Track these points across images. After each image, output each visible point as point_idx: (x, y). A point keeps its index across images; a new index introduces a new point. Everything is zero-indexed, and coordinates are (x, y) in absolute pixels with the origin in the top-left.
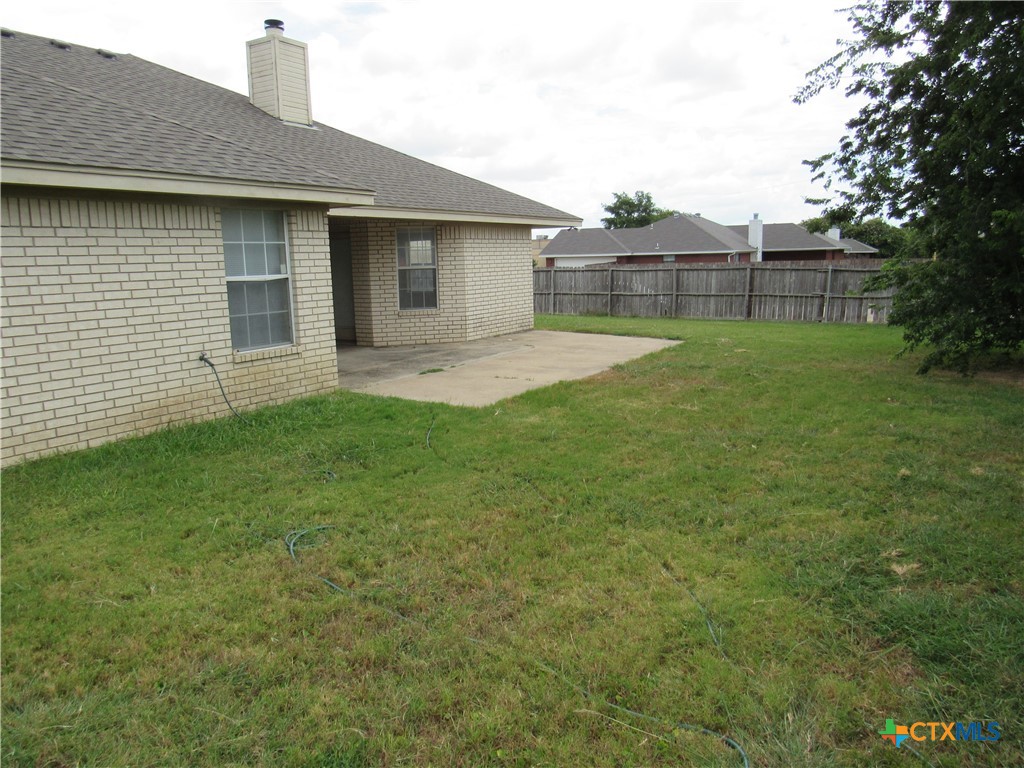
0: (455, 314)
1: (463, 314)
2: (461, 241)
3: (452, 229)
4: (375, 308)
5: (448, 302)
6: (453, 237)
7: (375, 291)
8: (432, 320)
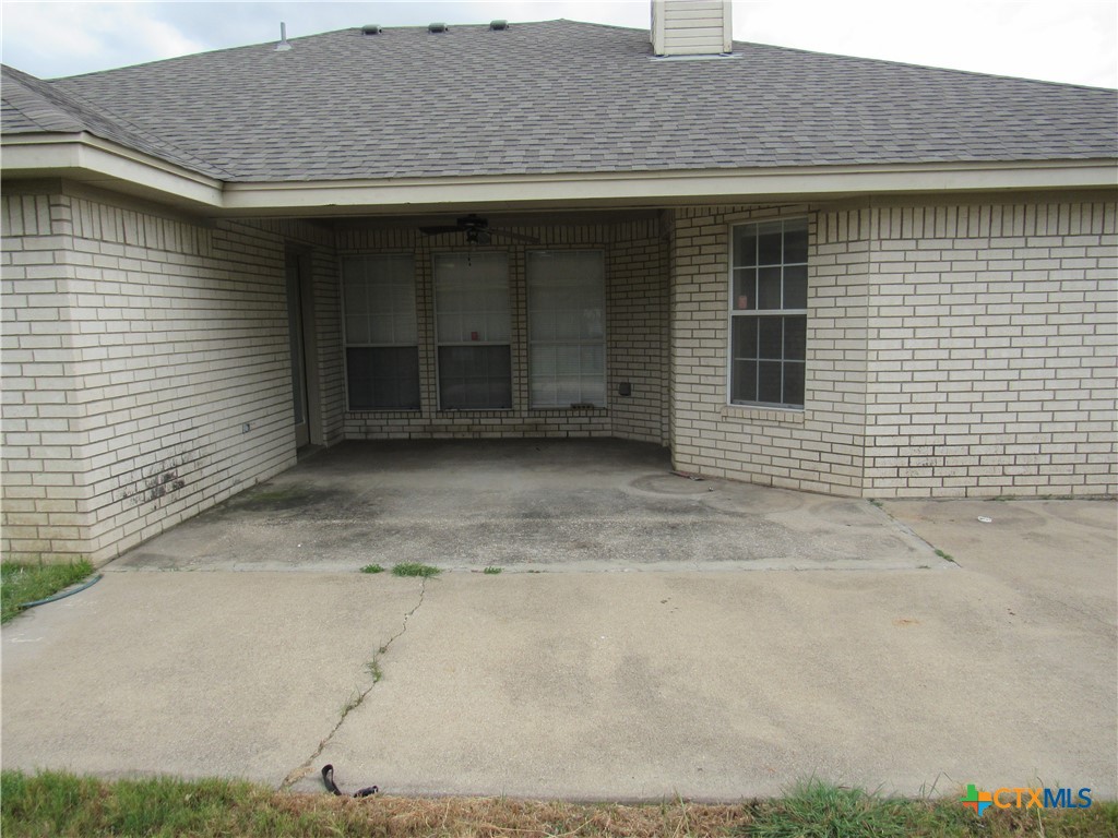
0: (837, 428)
1: (858, 430)
2: (863, 246)
3: (843, 215)
4: (682, 394)
5: (825, 396)
6: (843, 237)
7: (682, 359)
8: (786, 433)
